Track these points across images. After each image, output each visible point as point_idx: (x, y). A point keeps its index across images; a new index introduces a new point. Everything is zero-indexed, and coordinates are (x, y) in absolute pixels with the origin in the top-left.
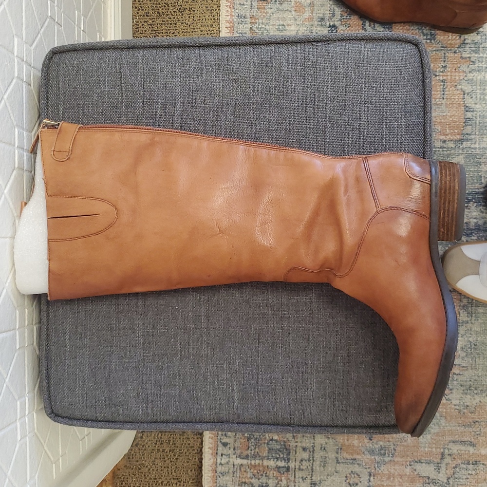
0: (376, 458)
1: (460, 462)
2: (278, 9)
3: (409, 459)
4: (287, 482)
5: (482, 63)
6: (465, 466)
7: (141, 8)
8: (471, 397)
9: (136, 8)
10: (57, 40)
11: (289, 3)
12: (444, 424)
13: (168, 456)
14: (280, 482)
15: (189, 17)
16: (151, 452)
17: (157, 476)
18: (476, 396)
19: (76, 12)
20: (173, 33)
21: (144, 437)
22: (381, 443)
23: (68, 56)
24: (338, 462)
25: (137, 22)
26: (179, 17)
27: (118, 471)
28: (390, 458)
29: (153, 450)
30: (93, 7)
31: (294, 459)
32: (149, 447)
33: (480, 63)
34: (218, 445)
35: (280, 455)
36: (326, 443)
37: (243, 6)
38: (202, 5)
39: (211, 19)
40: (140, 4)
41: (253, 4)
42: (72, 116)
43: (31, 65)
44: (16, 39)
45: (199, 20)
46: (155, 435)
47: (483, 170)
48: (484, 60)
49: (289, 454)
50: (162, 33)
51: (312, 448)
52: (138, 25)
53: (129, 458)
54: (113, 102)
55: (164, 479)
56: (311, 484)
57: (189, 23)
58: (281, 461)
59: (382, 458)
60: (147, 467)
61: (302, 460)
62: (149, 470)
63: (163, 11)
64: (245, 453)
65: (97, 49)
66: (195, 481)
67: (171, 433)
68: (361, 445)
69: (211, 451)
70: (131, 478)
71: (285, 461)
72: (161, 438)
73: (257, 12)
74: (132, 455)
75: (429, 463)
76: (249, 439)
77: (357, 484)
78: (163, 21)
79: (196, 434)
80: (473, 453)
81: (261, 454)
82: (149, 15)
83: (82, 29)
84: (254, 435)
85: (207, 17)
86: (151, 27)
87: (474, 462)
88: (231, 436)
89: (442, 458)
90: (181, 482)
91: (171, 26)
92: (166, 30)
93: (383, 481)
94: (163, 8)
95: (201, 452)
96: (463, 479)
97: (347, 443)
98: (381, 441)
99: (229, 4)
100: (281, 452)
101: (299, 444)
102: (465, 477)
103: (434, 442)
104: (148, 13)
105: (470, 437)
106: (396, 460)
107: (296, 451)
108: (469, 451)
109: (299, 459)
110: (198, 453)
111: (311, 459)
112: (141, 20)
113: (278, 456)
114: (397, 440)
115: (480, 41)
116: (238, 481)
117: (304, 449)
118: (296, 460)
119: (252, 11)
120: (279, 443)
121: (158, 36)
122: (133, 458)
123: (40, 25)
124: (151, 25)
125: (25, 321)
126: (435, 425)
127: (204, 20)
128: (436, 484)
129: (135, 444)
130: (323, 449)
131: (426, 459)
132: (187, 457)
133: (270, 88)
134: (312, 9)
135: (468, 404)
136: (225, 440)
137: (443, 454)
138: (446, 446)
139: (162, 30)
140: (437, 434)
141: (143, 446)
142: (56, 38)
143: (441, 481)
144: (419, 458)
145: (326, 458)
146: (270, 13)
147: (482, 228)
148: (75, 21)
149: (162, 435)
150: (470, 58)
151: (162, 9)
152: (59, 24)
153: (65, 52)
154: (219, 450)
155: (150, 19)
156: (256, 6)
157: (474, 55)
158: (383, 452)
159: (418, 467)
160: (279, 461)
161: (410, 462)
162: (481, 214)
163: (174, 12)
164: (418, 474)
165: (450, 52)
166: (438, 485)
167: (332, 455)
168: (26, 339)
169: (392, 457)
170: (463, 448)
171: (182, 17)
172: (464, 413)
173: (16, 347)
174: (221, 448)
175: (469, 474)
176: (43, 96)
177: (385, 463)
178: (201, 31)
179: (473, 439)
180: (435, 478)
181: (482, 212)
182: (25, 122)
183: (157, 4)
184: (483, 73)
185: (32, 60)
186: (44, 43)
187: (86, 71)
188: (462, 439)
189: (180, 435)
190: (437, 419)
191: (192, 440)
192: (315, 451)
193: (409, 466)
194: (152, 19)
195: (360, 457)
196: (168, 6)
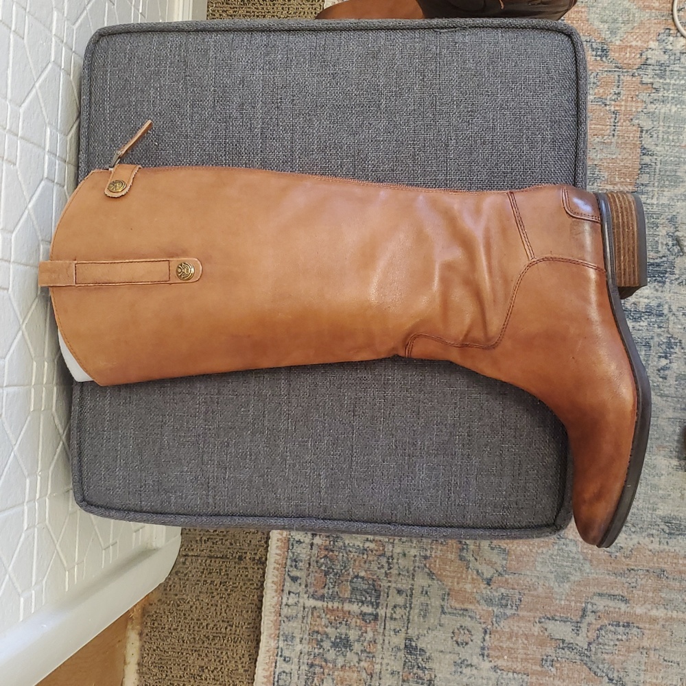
0: (495, 610)
1: (606, 622)
3: (539, 614)
4: (374, 635)
5: (668, 91)
6: (613, 629)
8: (626, 536)
12: (588, 571)
13: (217, 589)
14: (364, 634)
15: (283, 8)
16: (196, 584)
17: (201, 616)
18: (633, 536)
21: (187, 563)
22: (503, 590)
23: (119, 39)
24: (443, 612)
25: (214, 11)
27: (150, 607)
28: (513, 612)
29: (198, 581)
31: (385, 605)
32: (193, 576)
33: (665, 92)
34: (285, 579)
35: (366, 598)
36: (429, 586)
39: (312, 13)
42: (121, 117)
43: (72, 49)
44: (55, 14)
46: (202, 561)
47: (661, 234)
48: (671, 88)
49: (378, 597)
51: (409, 591)
52: (214, 15)
53: (165, 590)
54: (175, 100)
55: (209, 621)
56: (406, 639)
57: (282, 16)
58: (368, 606)
59: (502, 611)
60: (188, 602)
61: (395, 607)
62: (191, 607)
64: (321, 592)
65: (157, 31)
66: (252, 625)
67: (224, 560)
68: (475, 591)
69: (275, 587)
70: (166, 617)
71: (373, 606)
72: (210, 565)
74: (170, 586)
75: (565, 622)
76: (326, 574)
77: (467, 644)
78: (247, 12)
79: (257, 563)
80: (625, 612)
81: (341, 595)
83: (140, 11)
84: (333, 569)
85: (307, 9)
87: (625, 624)
88: (303, 568)
89: (583, 616)
90: (232, 626)
93: (502, 642)
95: (261, 587)
96: (609, 645)
97: (456, 587)
98: (503, 587)
100: (368, 594)
101: (393, 585)
102: (612, 643)
103: (574, 593)
105: (622, 590)
106: (521, 613)
107: (388, 594)
108: (619, 608)
109: (391, 604)
110: (257, 589)
111: (408, 605)
112: (219, 9)
113: (364, 599)
114: (524, 587)
115: (668, 62)
116: (308, 629)
117: (399, 592)
118: (387, 606)
120: (366, 582)
122: (170, 590)
124: (231, 16)
125: (43, 377)
126: (576, 570)
127: (302, 13)
128: (573, 650)
129: (174, 571)
130: (424, 592)
131: (562, 615)
132: (243, 594)
133: (378, 86)
135: (621, 545)
136: (295, 573)
137: (584, 610)
138: (589, 600)
140: (579, 584)
141: (186, 575)
142: (106, 18)
143: (580, 647)
144: (552, 614)
145: (427, 605)
147: (654, 312)
149: (211, 561)
150: (652, 84)
153: (115, 34)
154: (285, 586)
155: (231, 7)
157: (658, 80)
158: (504, 602)
159: (550, 625)
160: (365, 605)
161: (540, 618)
162: (655, 292)
164: (550, 635)
165: (626, 74)
166: (575, 651)
167: (436, 602)
168: (43, 401)
169: (517, 610)
170: (611, 604)
172: (616, 558)
173: (29, 408)
174: (288, 583)
175: (618, 639)
176: (85, 89)
177: (507, 617)
179: (626, 594)
180: (572, 641)
181: (657, 290)
182: (59, 121)
184: (668, 105)
185: (74, 43)
186: (91, 22)
187: (141, 59)
188: (612, 592)
189: (235, 563)
190: (580, 563)
191: (251, 571)
192: (413, 596)
193: (538, 624)
194: (234, 8)
195: (473, 608)
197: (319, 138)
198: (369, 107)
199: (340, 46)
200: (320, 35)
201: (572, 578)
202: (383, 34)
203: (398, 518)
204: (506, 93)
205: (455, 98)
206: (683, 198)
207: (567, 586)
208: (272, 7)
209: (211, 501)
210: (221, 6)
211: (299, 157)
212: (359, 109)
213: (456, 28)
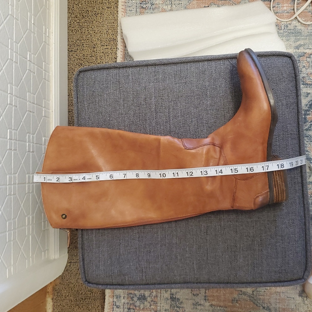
4: (156, 293)
7: (72, 13)
9: (70, 13)
10: (15, 28)
11: (158, 9)
14: (152, 293)
15: (100, 18)
16: (76, 275)
17: (79, 289)
19: (29, 13)
20: (91, 27)
21: (71, 266)
25: (71, 21)
26: (95, 18)
27: (56, 286)
29: (77, 273)
32: (74, 271)
37: (131, 12)
38: (108, 11)
39: (113, 19)
40: (72, 11)
41: (137, 10)
45: (106, 20)
50: (85, 27)
52: (71, 23)
53: (62, 278)
55: (83, 291)
56: (171, 294)
57: (100, 21)
60: (73, 284)
62: (74, 285)
63: (85, 15)
66: (101, 292)
70: (63, 290)
74: (64, 276)
77: (198, 295)
78: (85, 21)
82: (77, 17)
85: (111, 18)
86: (78, 24)
90: (93, 293)
91: (90, 23)
92: (87, 26)
93: (214, 293)
94: (85, 13)
99: (123, 10)
102: (263, 291)
104: (77, 16)
116: (127, 292)
121: (82, 29)
122: (65, 278)
124: (78, 23)
127: (109, 20)
128: (246, 295)
129: (66, 270)
139: (85, 26)
141: (71, 271)
143: (249, 293)
148: (28, 18)
156: (139, 12)
163: (92, 15)
175: (266, 289)
176: (75, 96)
178: (107, 26)
180: (245, 291)
183: (82, 11)
194: (79, 19)
196: (88, 12)
210: (74, 19)
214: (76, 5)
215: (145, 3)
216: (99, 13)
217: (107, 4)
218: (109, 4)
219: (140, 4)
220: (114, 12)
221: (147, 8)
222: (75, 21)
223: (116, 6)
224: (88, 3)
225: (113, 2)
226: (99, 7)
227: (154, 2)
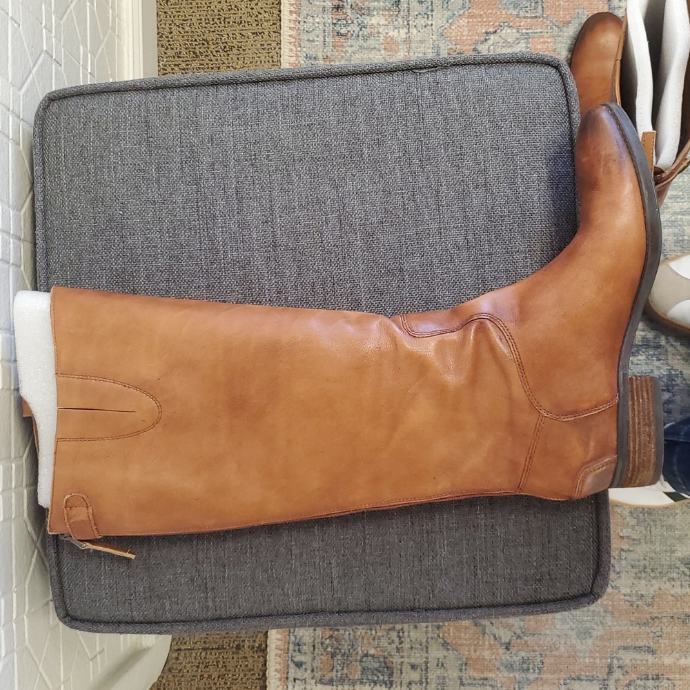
0: (517, 676)
1: (634, 676)
2: (361, 47)
3: (563, 675)
6: (641, 683)
7: (169, 47)
8: (647, 583)
9: (162, 46)
10: (56, 84)
11: (377, 38)
12: (610, 623)
13: (215, 684)
15: (238, 59)
16: (192, 680)
18: (654, 582)
19: (81, 47)
21: (181, 658)
22: (523, 654)
23: (72, 102)
24: (462, 684)
25: (165, 66)
26: (223, 58)
28: (536, 675)
29: (194, 676)
30: (104, 43)
31: (399, 683)
32: (188, 672)
34: (288, 666)
35: (378, 677)
36: (445, 657)
37: (313, 43)
38: (254, 42)
39: (269, 62)
40: (169, 41)
41: (327, 40)
42: (80, 186)
43: (19, 117)
45: (251, 62)
46: (196, 654)
49: (391, 675)
51: (424, 665)
52: (166, 70)
54: (139, 164)
57: (237, 67)
58: (381, 685)
59: (524, 676)
61: (410, 683)
63: (201, 50)
64: (329, 676)
65: (113, 92)
67: (220, 651)
68: (494, 657)
69: (279, 676)
71: (386, 685)
72: (205, 658)
73: (332, 51)
74: (164, 685)
75: (591, 681)
76: (333, 655)
78: (200, 64)
79: (257, 651)
80: (653, 664)
81: (351, 677)
82: (181, 55)
83: (89, 71)
84: (340, 650)
85: (263, 58)
87: (655, 677)
88: (307, 651)
89: (610, 672)
94: (201, 46)
95: (264, 677)
97: (474, 656)
98: (523, 650)
99: (293, 40)
100: (380, 672)
101: (406, 660)
103: (598, 649)
104: (180, 53)
105: (648, 640)
106: (544, 676)
107: (401, 670)
108: (647, 661)
109: (406, 681)
110: (259, 679)
111: (424, 680)
112: (170, 63)
113: (376, 678)
114: (545, 648)
117: (413, 667)
118: (401, 683)
119: (325, 50)
120: (376, 660)
122: (164, 689)
123: (32, 61)
124: (184, 70)
125: (11, 481)
126: (598, 625)
127: (259, 62)
129: (166, 668)
130: (440, 665)
131: (587, 674)
132: (244, 686)
134: (408, 46)
135: (643, 593)
136: (299, 658)
137: (610, 667)
138: (615, 655)
140: (602, 638)
141: (180, 671)
142: (53, 81)
144: (577, 674)
145: (444, 678)
146: (350, 52)
147: (652, 344)
149: (206, 654)
151: (200, 48)
152: (58, 63)
153: (67, 97)
154: (289, 674)
155: (183, 61)
156: (331, 43)
158: (525, 666)
159: (576, 686)
160: (378, 685)
161: (565, 680)
163: (217, 51)
167: (453, 674)
168: (13, 507)
169: (539, 674)
170: (638, 656)
171: (228, 59)
172: (638, 607)
174: (293, 671)
176: (37, 159)
177: (529, 682)
179: (652, 643)
182: (11, 196)
183: (192, 41)
185: (21, 110)
186: (38, 87)
187: (98, 122)
188: (637, 644)
189: (233, 653)
190: (601, 616)
191: (250, 660)
192: (429, 670)
193: (564, 686)
194: (186, 61)
195: (494, 676)
196: (208, 44)
197: (300, 193)
198: (351, 157)
199: (314, 95)
200: (292, 85)
201: (594, 633)
202: (358, 79)
203: (421, 603)
204: (496, 132)
205: (442, 142)
206: (670, 225)
207: (590, 642)
208: (227, 57)
209: (210, 604)
210: (172, 59)
211: (280, 216)
212: (340, 160)
213: (436, 67)
214: (178, 26)
215: (345, 22)
216: (234, 47)
217: (254, 25)
218: (257, 25)
219: (332, 26)
220: (270, 45)
221: (349, 34)
222: (175, 65)
223: (275, 30)
224: (206, 23)
225: (267, 21)
226: (234, 32)
227: (365, 22)
